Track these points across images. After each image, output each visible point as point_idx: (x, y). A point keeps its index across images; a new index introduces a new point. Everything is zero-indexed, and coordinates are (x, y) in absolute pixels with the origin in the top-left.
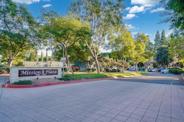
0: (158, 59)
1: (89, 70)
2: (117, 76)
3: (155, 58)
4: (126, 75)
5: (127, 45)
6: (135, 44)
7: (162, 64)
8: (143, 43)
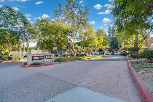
0: (111, 45)
1: (65, 55)
2: (87, 58)
3: (109, 45)
4: (92, 57)
5: (92, 38)
6: (97, 36)
7: (115, 49)
8: (101, 36)
